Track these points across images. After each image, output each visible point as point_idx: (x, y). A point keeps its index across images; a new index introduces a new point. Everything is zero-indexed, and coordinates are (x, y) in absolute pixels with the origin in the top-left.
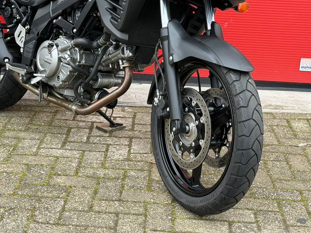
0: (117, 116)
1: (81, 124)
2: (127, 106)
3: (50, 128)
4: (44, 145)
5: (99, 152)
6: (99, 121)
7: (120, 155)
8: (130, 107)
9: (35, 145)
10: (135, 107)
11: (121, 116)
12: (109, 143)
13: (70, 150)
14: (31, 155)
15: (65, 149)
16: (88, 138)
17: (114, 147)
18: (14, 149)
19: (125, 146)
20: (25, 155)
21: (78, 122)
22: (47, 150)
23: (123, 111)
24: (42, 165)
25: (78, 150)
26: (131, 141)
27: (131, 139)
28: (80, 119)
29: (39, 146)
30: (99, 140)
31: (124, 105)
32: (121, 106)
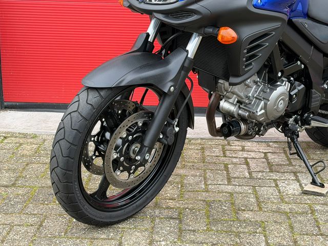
0: (267, 151)
1: (234, 160)
2: (271, 142)
3: (205, 165)
4: (209, 182)
5: (270, 187)
6: (251, 157)
7: (294, 190)
8: (275, 142)
9: (201, 181)
10: (280, 142)
11: (271, 151)
12: (273, 178)
13: (239, 186)
14: (203, 191)
15: (233, 185)
16: (250, 173)
17: (283, 182)
18: (182, 186)
19: (294, 181)
20: (197, 191)
21: (231, 159)
22: (215, 186)
23: (269, 146)
24: (220, 201)
25: (248, 186)
26: (298, 176)
27: (295, 173)
28: (231, 155)
29: (205, 183)
30: (263, 175)
31: (267, 140)
32: (265, 142)
